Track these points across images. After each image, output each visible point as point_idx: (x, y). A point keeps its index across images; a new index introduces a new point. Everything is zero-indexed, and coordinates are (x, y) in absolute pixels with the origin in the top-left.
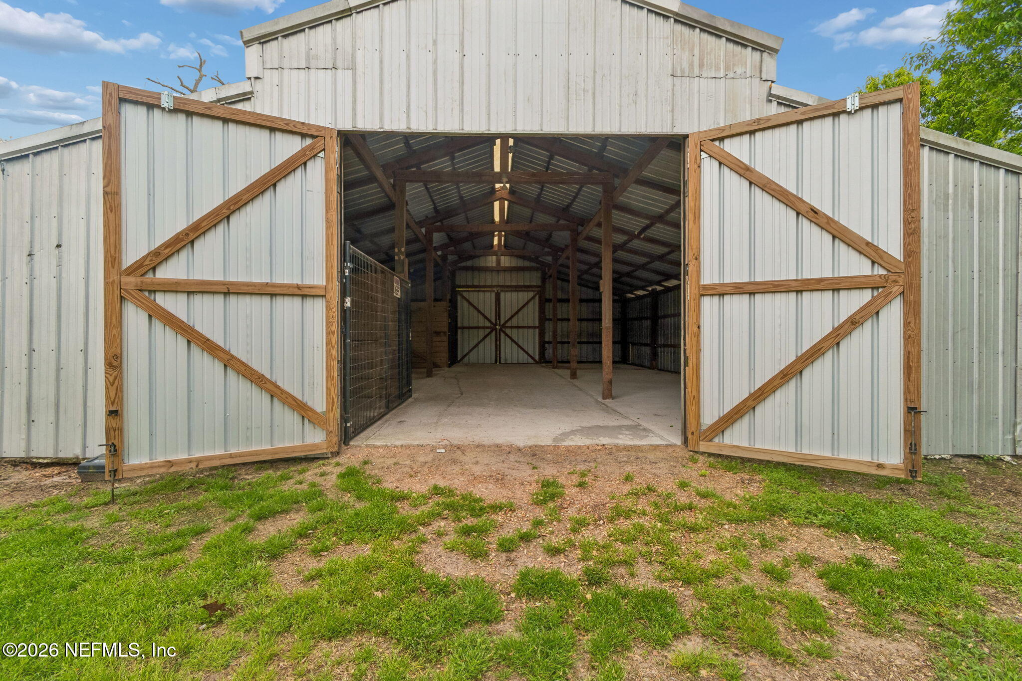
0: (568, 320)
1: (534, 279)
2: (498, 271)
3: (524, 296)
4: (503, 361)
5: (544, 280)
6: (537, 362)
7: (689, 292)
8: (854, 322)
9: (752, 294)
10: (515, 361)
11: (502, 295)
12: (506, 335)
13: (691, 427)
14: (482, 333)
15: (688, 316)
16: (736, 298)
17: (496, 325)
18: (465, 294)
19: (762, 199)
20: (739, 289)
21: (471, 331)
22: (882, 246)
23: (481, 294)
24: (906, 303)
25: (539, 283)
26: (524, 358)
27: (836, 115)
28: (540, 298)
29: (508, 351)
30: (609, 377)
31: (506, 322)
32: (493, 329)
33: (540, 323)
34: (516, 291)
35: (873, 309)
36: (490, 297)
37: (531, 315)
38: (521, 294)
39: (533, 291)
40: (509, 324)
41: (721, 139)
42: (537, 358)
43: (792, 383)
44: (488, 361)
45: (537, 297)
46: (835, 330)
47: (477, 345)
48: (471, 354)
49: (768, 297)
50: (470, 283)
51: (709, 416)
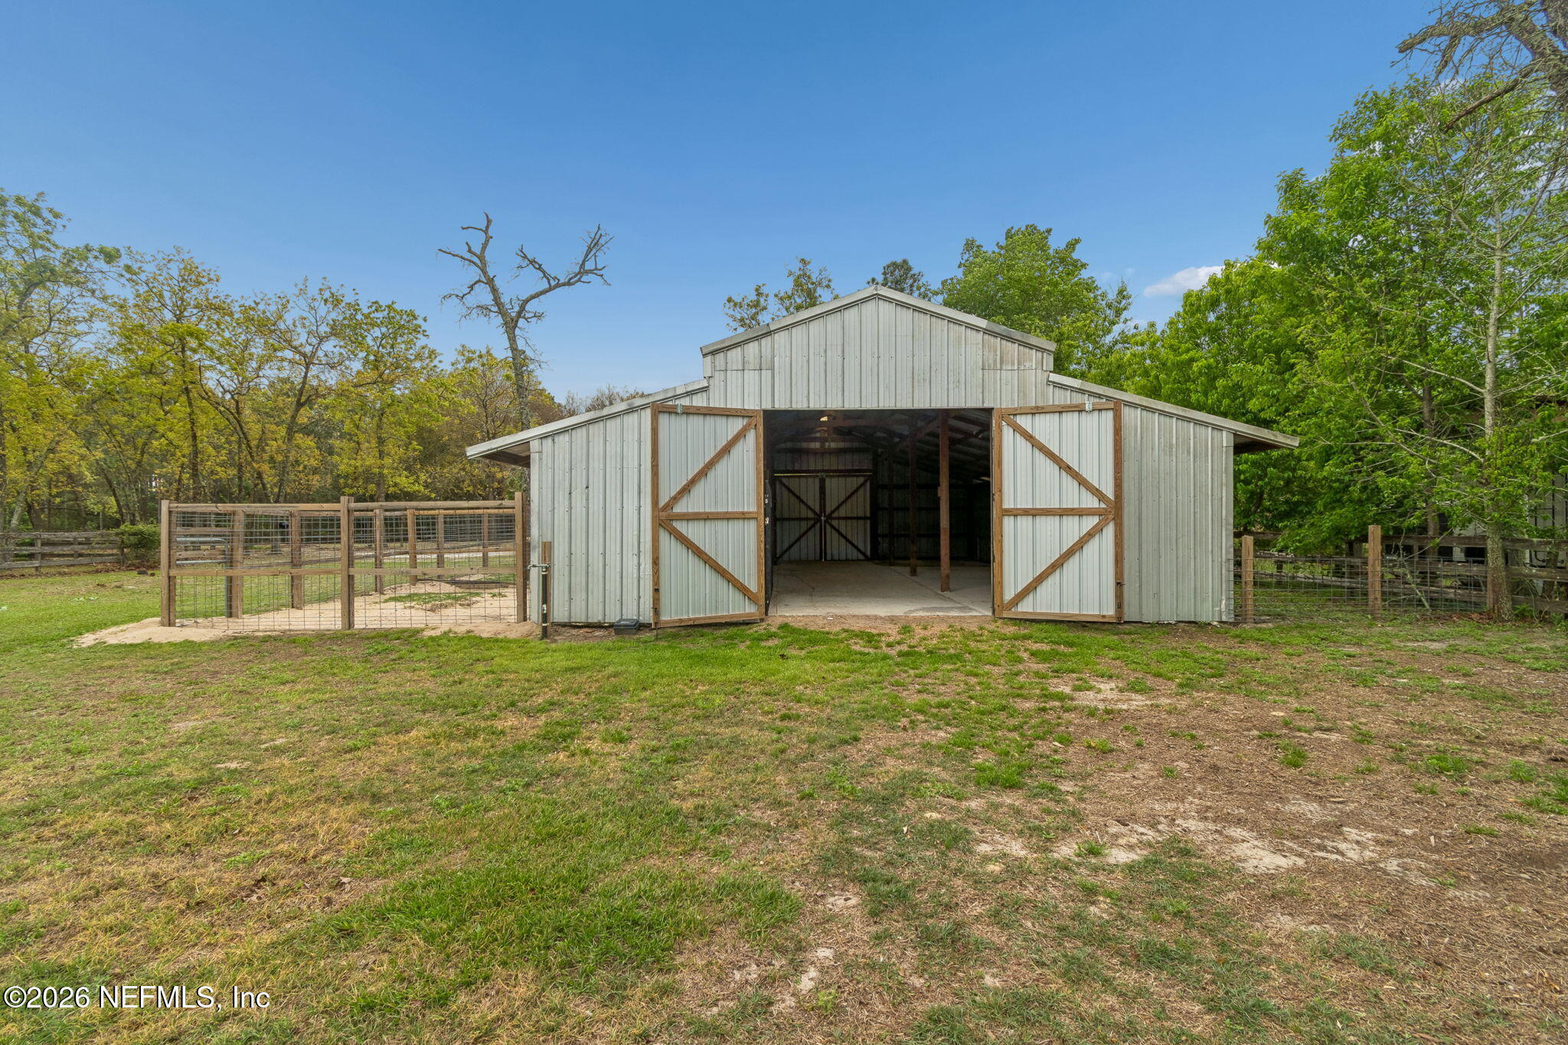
0: (907, 509)
1: (865, 462)
2: (823, 454)
3: (854, 482)
4: (829, 557)
5: (875, 464)
6: (867, 559)
7: (995, 513)
8: (1090, 535)
9: (1034, 516)
10: (843, 557)
11: (827, 481)
12: (833, 527)
13: (997, 602)
14: (804, 525)
15: (995, 528)
16: (1024, 518)
17: (820, 516)
18: (784, 481)
19: (1040, 457)
20: (1026, 512)
21: (792, 523)
22: (1104, 492)
23: (803, 480)
24: (1116, 525)
25: (871, 467)
26: (853, 554)
27: (1080, 411)
28: (871, 484)
29: (836, 544)
30: (947, 572)
31: (833, 512)
32: (817, 520)
33: (872, 512)
34: (844, 476)
35: (1099, 527)
36: (813, 485)
37: (861, 504)
38: (849, 479)
39: (863, 476)
40: (835, 515)
41: (1015, 415)
42: (868, 553)
43: (1058, 571)
44: (811, 558)
45: (868, 484)
46: (1081, 539)
47: (799, 539)
48: (792, 550)
49: (1043, 518)
50: (789, 468)
51: (1009, 594)
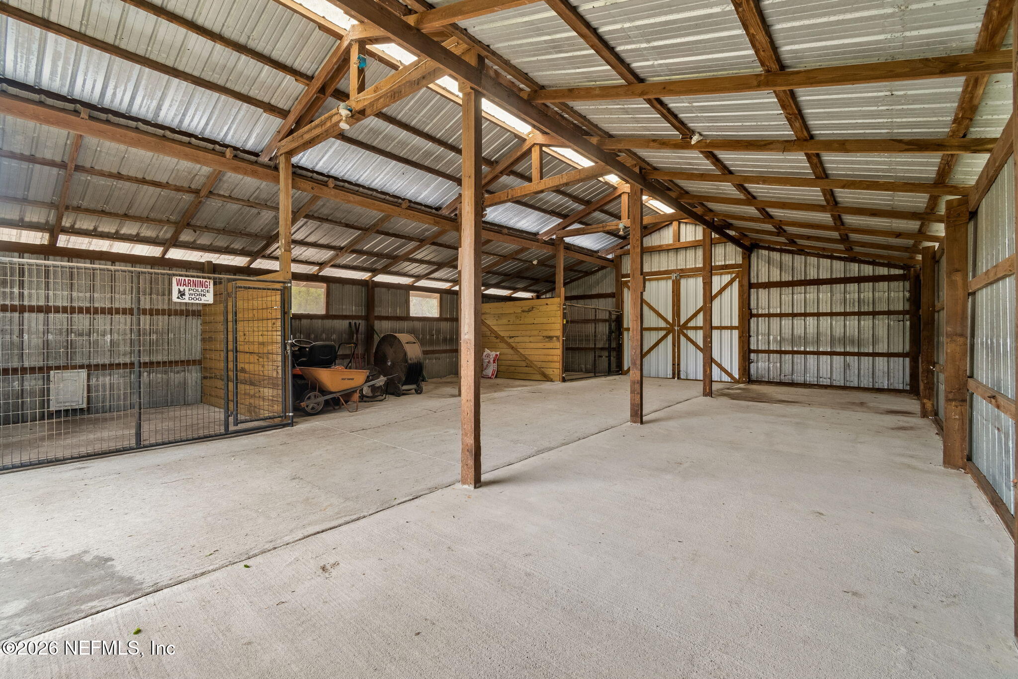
1: (731, 255)
2: (677, 250)
4: (682, 376)
5: (745, 255)
6: (735, 382)
10: (701, 377)
11: (683, 282)
12: (689, 339)
14: (654, 336)
17: (673, 325)
23: (654, 284)
25: (740, 262)
28: (741, 282)
29: (691, 361)
31: (688, 321)
32: (669, 331)
33: (741, 321)
36: (666, 289)
37: (727, 310)
39: (728, 273)
40: (691, 324)
42: (736, 374)
44: (662, 373)
45: (737, 282)
